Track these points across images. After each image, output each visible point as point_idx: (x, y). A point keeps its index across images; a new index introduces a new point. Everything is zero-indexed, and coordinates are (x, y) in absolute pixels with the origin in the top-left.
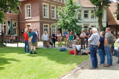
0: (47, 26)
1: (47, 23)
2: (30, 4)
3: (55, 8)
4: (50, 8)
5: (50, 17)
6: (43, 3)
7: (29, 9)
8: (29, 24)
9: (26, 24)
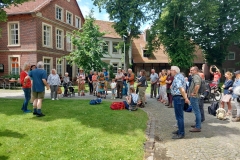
0: (48, 61)
1: (50, 55)
2: (18, 22)
3: (63, 33)
4: (54, 32)
5: (54, 46)
6: (44, 24)
7: (15, 29)
8: (15, 56)
9: (10, 56)
